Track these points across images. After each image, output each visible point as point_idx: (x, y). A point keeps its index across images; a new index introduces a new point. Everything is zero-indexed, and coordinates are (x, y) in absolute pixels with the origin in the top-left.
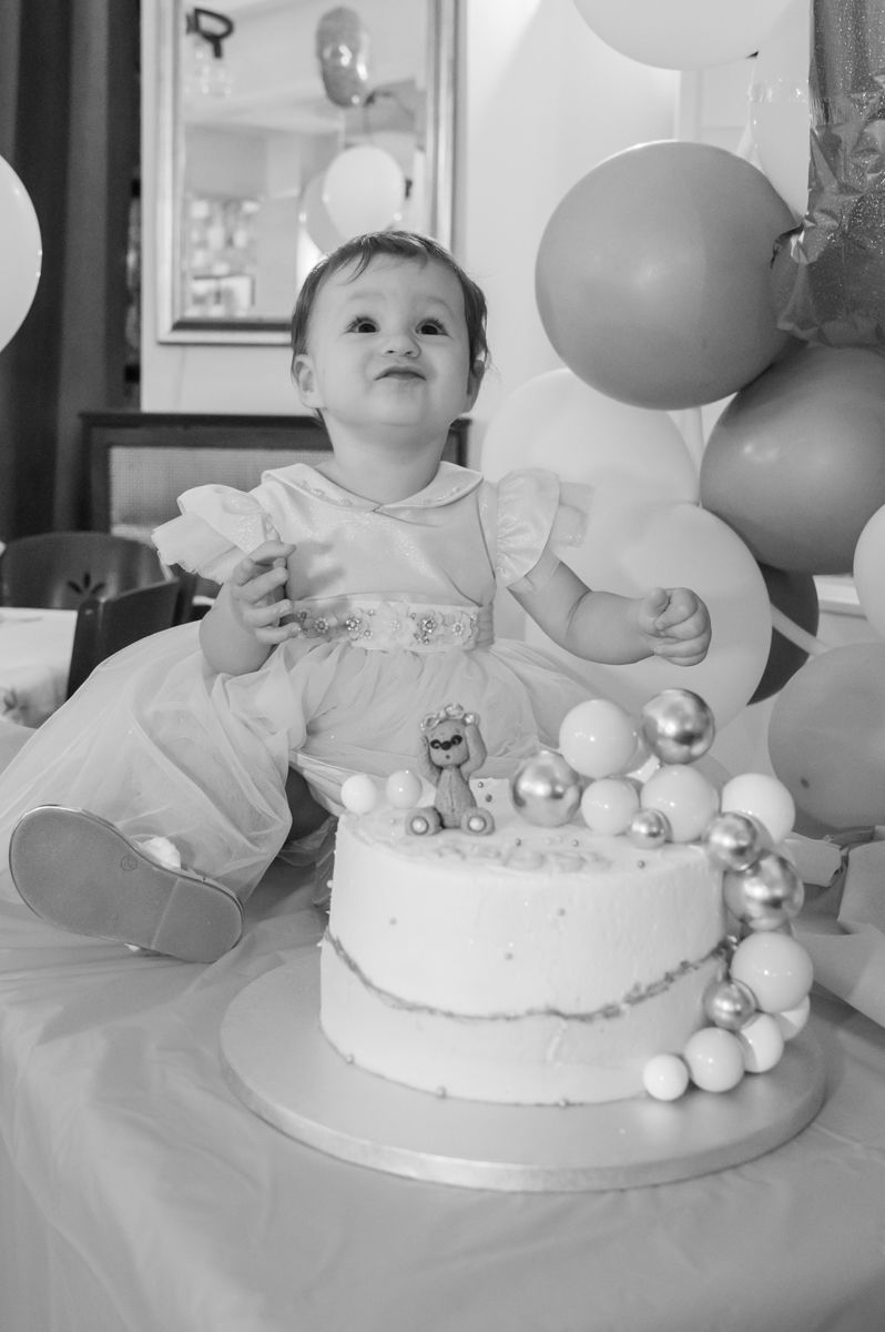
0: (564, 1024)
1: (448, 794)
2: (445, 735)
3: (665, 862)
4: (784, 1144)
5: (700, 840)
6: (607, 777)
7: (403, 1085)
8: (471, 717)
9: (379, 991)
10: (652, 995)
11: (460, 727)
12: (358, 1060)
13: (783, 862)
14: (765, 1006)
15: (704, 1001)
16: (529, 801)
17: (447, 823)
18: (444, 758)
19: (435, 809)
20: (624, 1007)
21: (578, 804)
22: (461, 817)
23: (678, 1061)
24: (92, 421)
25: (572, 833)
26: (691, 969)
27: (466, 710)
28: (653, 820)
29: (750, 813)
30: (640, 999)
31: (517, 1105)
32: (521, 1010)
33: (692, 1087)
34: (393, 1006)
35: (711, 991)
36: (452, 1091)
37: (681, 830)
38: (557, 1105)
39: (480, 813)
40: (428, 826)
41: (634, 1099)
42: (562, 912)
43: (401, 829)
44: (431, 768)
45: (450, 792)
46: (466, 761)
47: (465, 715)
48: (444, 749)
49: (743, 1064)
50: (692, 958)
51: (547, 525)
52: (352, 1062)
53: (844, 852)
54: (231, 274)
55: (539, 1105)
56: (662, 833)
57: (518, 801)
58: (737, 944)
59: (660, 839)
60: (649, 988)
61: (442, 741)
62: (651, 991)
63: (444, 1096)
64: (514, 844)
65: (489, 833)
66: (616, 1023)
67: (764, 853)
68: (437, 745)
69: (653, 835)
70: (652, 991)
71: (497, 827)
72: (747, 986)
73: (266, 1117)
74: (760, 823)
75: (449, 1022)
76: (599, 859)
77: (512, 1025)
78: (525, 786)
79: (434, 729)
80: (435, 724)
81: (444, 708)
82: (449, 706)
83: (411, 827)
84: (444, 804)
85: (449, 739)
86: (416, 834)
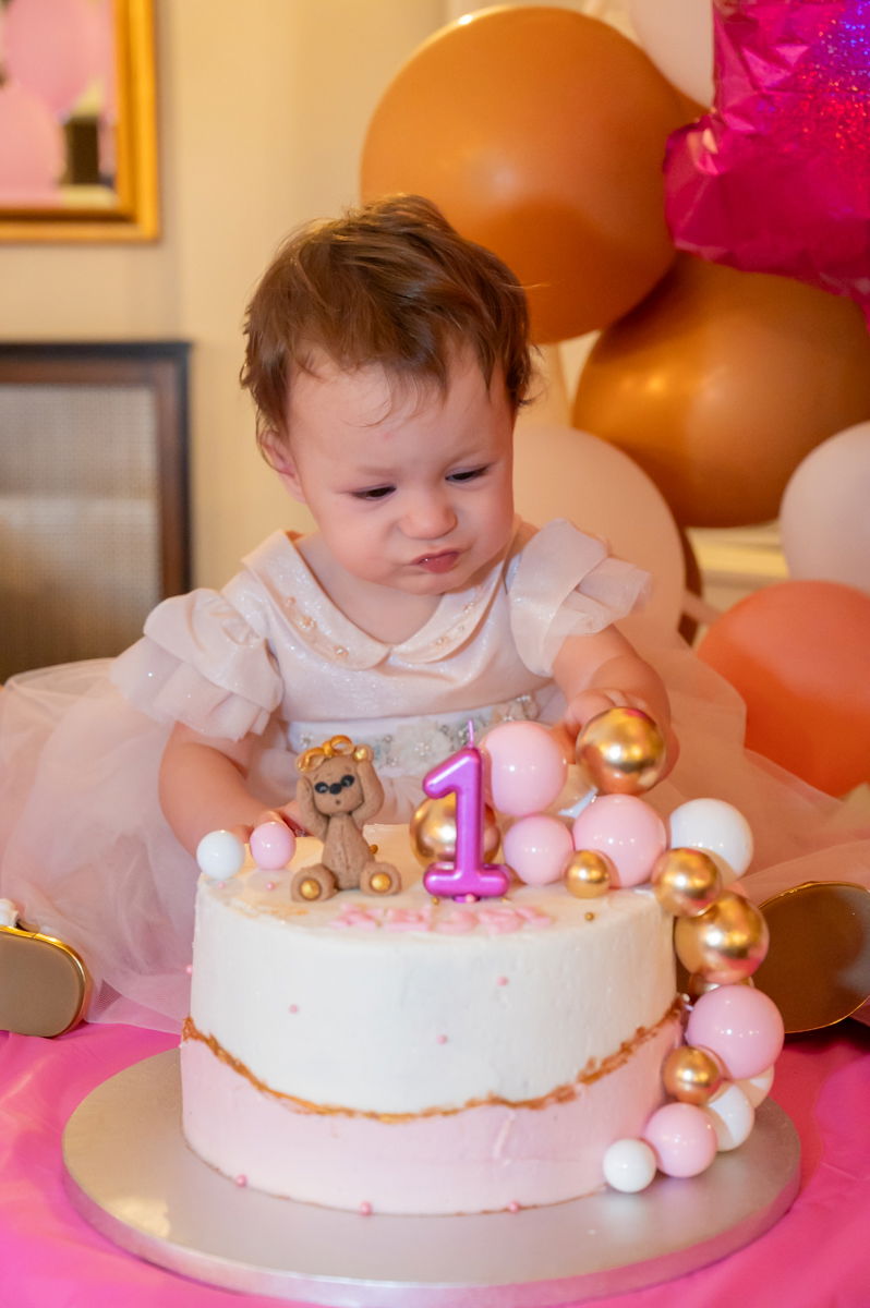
0: (511, 1114)
1: (340, 848)
2: (333, 774)
3: (617, 912)
5: (649, 881)
6: (537, 815)
7: (316, 1205)
8: (362, 752)
9: (278, 1095)
10: (609, 1071)
11: (351, 765)
12: (255, 1180)
13: (742, 901)
14: (733, 1071)
15: (662, 1072)
17: (343, 883)
18: (333, 803)
19: (326, 868)
20: (579, 1088)
22: (359, 876)
23: (643, 1146)
26: (649, 1037)
27: (355, 744)
28: (593, 862)
29: (700, 845)
30: (596, 1076)
31: (459, 1214)
32: (459, 1102)
33: (660, 1176)
34: (298, 1112)
35: (670, 1059)
36: (378, 1207)
37: (628, 872)
38: (506, 1210)
39: (383, 869)
40: (319, 890)
41: (592, 1194)
42: (504, 982)
43: (286, 893)
44: (317, 817)
45: (343, 845)
46: (359, 806)
47: (355, 750)
48: (332, 792)
49: (714, 1136)
50: (648, 1025)
52: (244, 1185)
55: (486, 1212)
56: (607, 880)
59: (605, 885)
60: (605, 1062)
61: (329, 784)
62: (607, 1066)
63: (369, 1213)
65: (396, 893)
66: (571, 1106)
67: (725, 894)
68: (323, 788)
69: (600, 881)
70: (609, 1066)
71: (403, 884)
72: (712, 1051)
73: (154, 1259)
74: (719, 858)
75: (373, 1124)
76: (540, 915)
77: (451, 1120)
78: (429, 833)
79: (317, 769)
80: (318, 762)
81: (331, 742)
82: (334, 738)
83: (300, 889)
84: (336, 861)
85: (337, 780)
86: (307, 899)
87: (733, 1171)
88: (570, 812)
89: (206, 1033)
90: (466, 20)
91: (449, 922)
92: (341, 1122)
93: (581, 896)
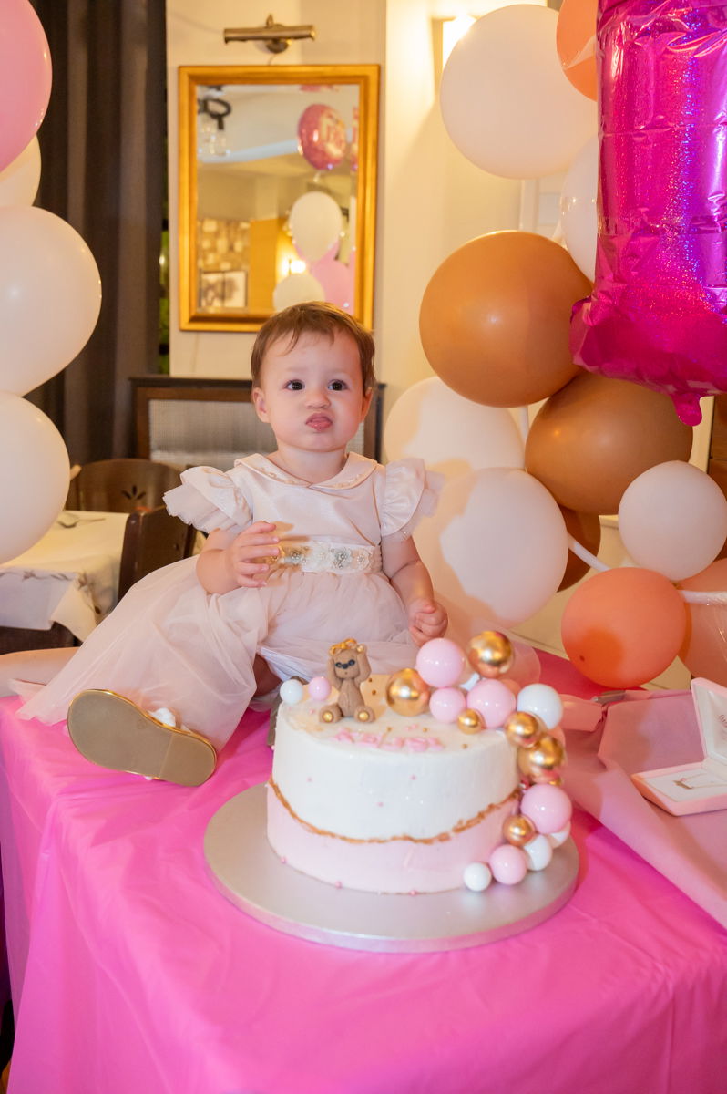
0: (414, 845)
1: (346, 696)
2: (345, 659)
3: (479, 743)
4: (549, 919)
5: (504, 727)
6: (447, 687)
7: (316, 879)
8: (361, 648)
9: (301, 821)
10: (470, 827)
11: (355, 655)
12: (290, 861)
13: (555, 741)
14: (540, 829)
15: (503, 828)
16: (396, 701)
17: (345, 714)
18: (344, 674)
19: (337, 705)
20: (452, 835)
21: (428, 702)
22: (354, 712)
23: (485, 866)
24: (137, 384)
25: (423, 721)
26: (495, 809)
27: (358, 643)
28: (474, 715)
30: (463, 829)
31: (385, 894)
32: (388, 836)
33: (494, 881)
34: (309, 831)
35: (508, 821)
36: (347, 884)
37: (492, 719)
38: (409, 894)
40: (333, 717)
41: (458, 889)
42: (414, 778)
43: (316, 718)
44: (336, 680)
45: (348, 694)
46: (357, 675)
47: (358, 646)
48: (344, 668)
50: (495, 801)
51: (417, 499)
52: (285, 863)
53: (604, 708)
54: (232, 270)
55: (399, 894)
56: (479, 724)
57: (390, 700)
58: (526, 789)
59: (478, 728)
60: (468, 822)
61: (343, 663)
62: (470, 824)
63: (340, 887)
64: (385, 730)
65: (371, 722)
66: (447, 845)
67: (544, 736)
68: (339, 665)
69: (475, 726)
70: (472, 823)
72: (530, 819)
75: (343, 842)
76: (438, 743)
77: (382, 846)
78: (395, 691)
79: (337, 655)
80: (339, 652)
81: (345, 642)
82: (347, 640)
83: (323, 717)
84: (344, 704)
85: (347, 662)
87: (537, 883)
88: (464, 686)
91: (390, 744)
92: (329, 838)
93: (464, 733)
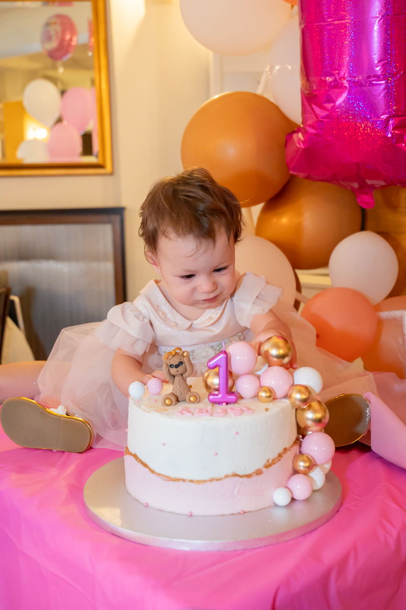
0: (241, 479)
1: (178, 387)
2: (175, 361)
3: (274, 408)
5: (287, 396)
6: (247, 374)
7: (172, 513)
8: (186, 353)
9: (159, 475)
10: (274, 464)
11: (182, 358)
12: (151, 504)
13: (319, 402)
14: (318, 463)
15: (293, 463)
16: (211, 386)
17: (180, 399)
18: (176, 371)
19: (174, 394)
20: (264, 470)
22: (185, 396)
23: (286, 489)
26: (288, 450)
28: (267, 390)
29: (304, 383)
30: (270, 465)
31: (223, 515)
32: (222, 476)
33: (293, 500)
34: (166, 480)
35: (296, 458)
36: (194, 513)
37: (279, 393)
38: (240, 513)
39: (194, 394)
40: (171, 402)
41: (269, 507)
42: (237, 433)
43: (160, 403)
44: (170, 376)
45: (180, 386)
46: (185, 372)
47: (183, 352)
48: (175, 367)
49: (312, 487)
50: (287, 446)
52: (147, 506)
55: (232, 514)
56: (272, 396)
57: (207, 387)
58: (302, 439)
60: (273, 461)
61: (174, 364)
63: (191, 516)
66: (261, 476)
67: (314, 400)
68: (172, 366)
69: (270, 397)
70: (274, 462)
72: (310, 455)
73: (117, 534)
74: (312, 388)
75: (192, 484)
76: (249, 409)
77: (219, 482)
78: (210, 381)
79: (170, 359)
80: (171, 357)
81: (174, 350)
82: (176, 349)
83: (165, 402)
84: (178, 392)
85: (177, 363)
86: (167, 405)
87: (319, 498)
88: (258, 373)
89: (133, 453)
90: (216, 97)
91: (217, 413)
92: (181, 483)
93: (263, 402)
